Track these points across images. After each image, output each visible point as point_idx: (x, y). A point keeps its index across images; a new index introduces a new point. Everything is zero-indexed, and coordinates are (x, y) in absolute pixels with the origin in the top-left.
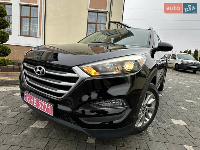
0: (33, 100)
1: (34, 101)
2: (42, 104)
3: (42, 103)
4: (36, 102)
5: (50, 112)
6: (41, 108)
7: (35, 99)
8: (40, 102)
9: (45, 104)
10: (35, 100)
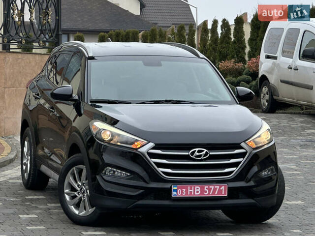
0: (192, 191)
1: (196, 190)
2: (209, 189)
3: (210, 187)
4: (199, 190)
5: (223, 193)
6: (209, 194)
7: (196, 187)
8: (207, 187)
9: (216, 187)
10: (198, 189)
